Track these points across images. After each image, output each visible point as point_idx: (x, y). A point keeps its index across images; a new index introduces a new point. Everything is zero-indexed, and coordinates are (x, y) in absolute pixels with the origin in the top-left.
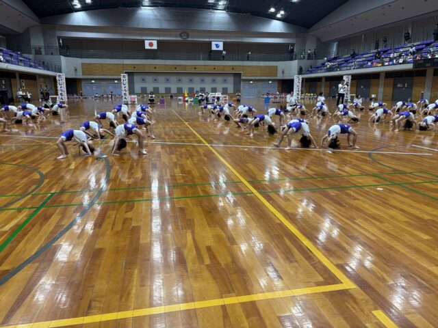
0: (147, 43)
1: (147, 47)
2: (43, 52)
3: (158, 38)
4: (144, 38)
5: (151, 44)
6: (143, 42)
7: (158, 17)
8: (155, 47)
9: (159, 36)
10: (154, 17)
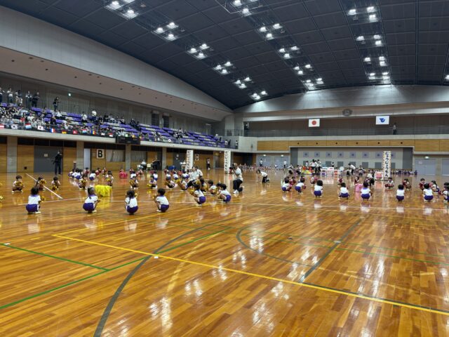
0: (310, 121)
1: (311, 125)
2: (233, 134)
3: (321, 117)
4: (308, 118)
5: (314, 122)
6: (307, 121)
7: (322, 99)
8: (318, 125)
9: (322, 115)
10: (318, 99)
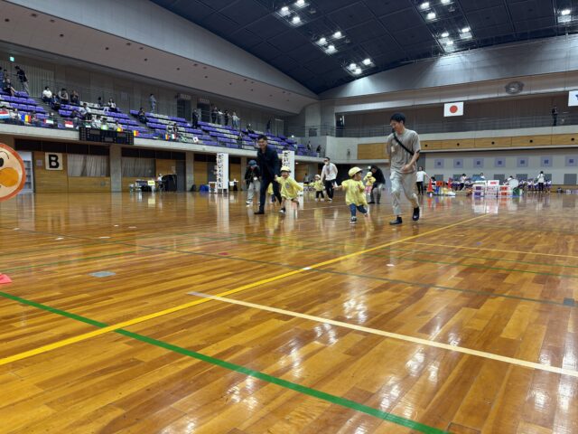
0: (447, 108)
1: (447, 113)
3: (466, 99)
4: (442, 101)
5: (454, 108)
6: (441, 107)
7: (469, 65)
8: (460, 112)
9: (468, 94)
10: (462, 67)
